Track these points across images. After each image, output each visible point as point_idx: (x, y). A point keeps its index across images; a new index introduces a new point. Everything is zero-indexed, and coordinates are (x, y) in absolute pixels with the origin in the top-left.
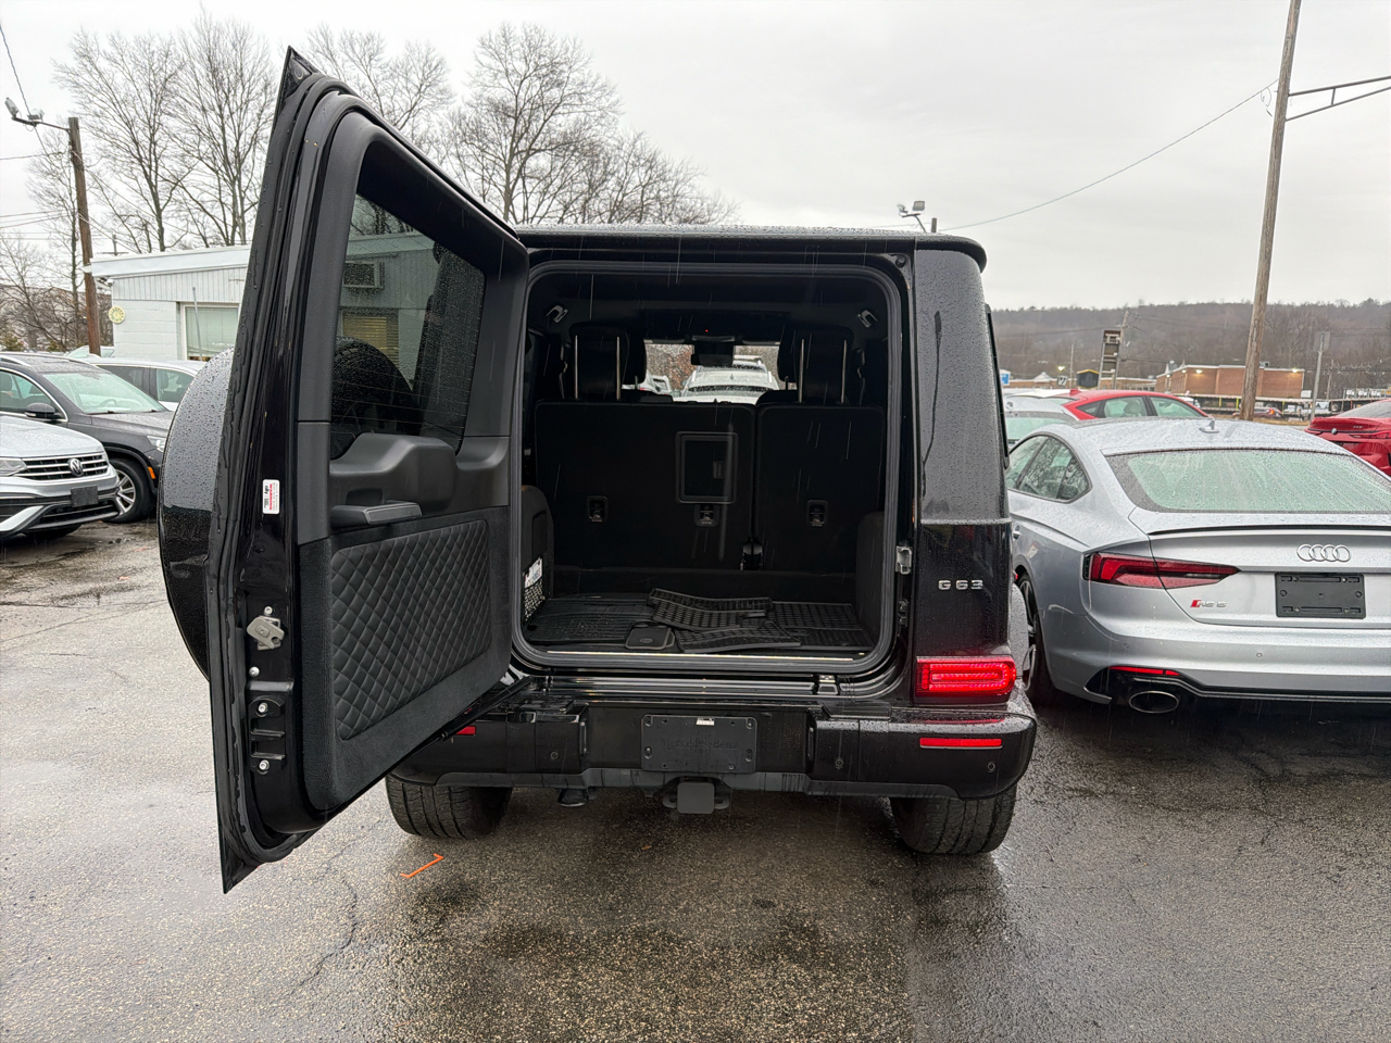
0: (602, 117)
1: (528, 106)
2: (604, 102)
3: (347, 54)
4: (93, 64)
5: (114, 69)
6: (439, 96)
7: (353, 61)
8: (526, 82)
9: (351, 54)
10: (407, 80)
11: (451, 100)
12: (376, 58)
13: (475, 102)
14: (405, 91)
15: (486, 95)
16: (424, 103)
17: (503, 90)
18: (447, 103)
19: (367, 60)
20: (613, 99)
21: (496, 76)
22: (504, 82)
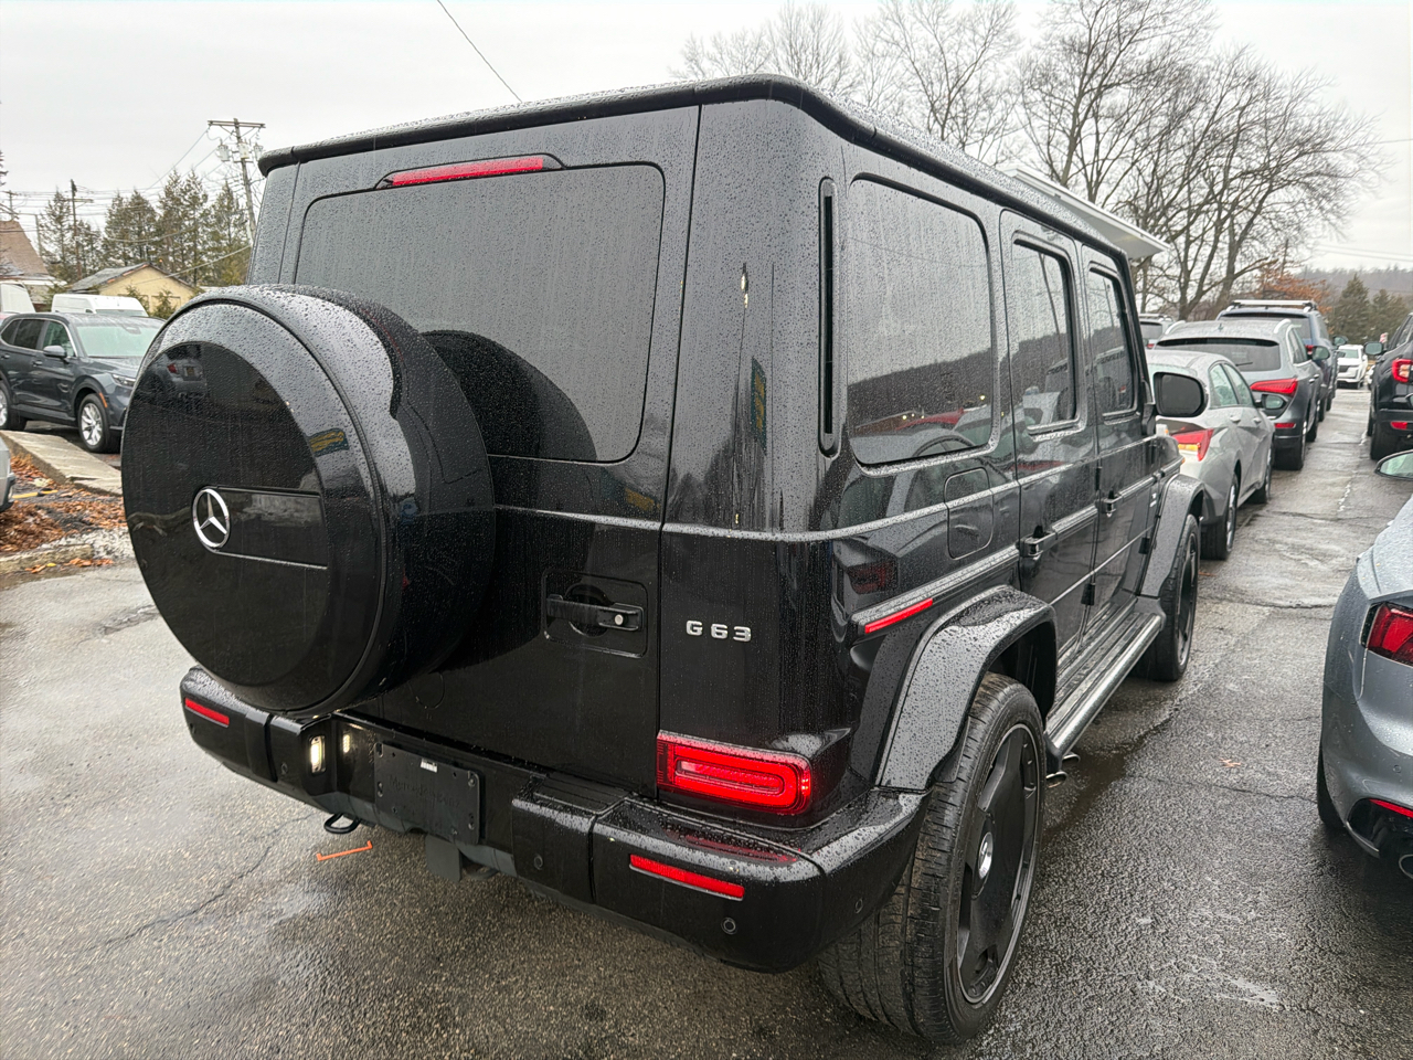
0: (1191, 36)
1: (1104, 37)
2: (1194, 19)
3: (915, 16)
4: (698, 66)
5: (714, 67)
6: (1007, 44)
7: (921, 22)
8: (1103, 11)
9: (919, 15)
10: (975, 32)
11: (1019, 46)
12: (944, 14)
13: (1043, 43)
14: (972, 45)
15: (1056, 33)
16: (989, 53)
17: (1074, 25)
18: (1015, 49)
19: (935, 18)
20: (1206, 13)
21: (1068, 11)
22: (1078, 16)
